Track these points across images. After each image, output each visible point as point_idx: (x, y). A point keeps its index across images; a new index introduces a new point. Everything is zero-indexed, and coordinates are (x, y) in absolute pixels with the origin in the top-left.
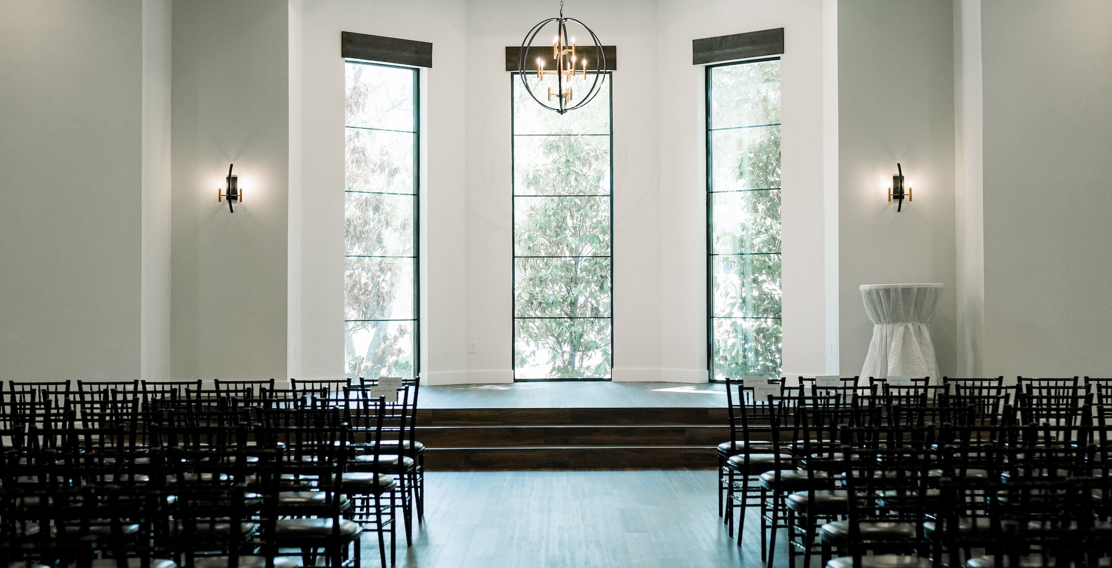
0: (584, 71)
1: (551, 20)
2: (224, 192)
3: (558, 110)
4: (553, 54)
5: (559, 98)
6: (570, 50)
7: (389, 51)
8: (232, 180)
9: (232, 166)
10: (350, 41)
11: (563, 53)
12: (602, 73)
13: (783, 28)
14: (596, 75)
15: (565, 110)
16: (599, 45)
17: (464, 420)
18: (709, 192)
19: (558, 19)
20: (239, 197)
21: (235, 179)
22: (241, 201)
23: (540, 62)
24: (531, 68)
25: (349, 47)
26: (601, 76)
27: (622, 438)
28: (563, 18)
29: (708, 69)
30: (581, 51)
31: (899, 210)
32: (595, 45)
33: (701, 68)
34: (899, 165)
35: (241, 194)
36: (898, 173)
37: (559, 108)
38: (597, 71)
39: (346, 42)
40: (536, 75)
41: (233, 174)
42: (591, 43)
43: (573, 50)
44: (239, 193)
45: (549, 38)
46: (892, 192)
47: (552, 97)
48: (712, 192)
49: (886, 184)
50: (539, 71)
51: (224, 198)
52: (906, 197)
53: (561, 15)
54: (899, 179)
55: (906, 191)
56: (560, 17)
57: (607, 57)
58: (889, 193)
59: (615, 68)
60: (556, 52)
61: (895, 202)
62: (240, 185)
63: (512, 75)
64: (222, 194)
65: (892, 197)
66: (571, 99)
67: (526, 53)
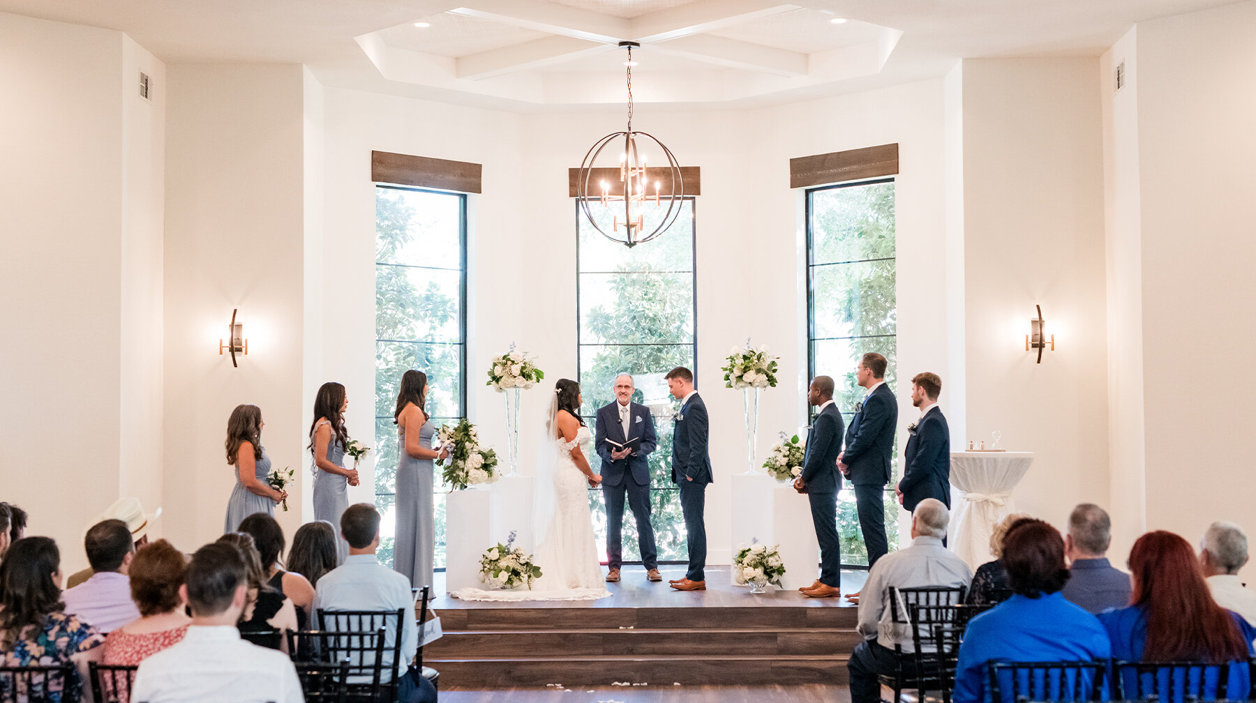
0: (657, 197)
1: (617, 134)
2: (227, 343)
3: (626, 242)
4: (619, 176)
5: (626, 228)
6: (641, 171)
7: (429, 174)
8: (235, 327)
9: (235, 311)
10: (381, 162)
11: (631, 174)
12: (679, 198)
13: (897, 144)
14: (670, 201)
15: (635, 242)
16: (675, 165)
17: (508, 623)
18: (810, 341)
19: (625, 133)
20: (244, 349)
21: (240, 326)
22: (246, 354)
23: (605, 185)
24: (594, 194)
25: (381, 170)
26: (677, 203)
27: (701, 647)
28: (632, 131)
29: (807, 192)
30: (654, 172)
31: (1039, 362)
32: (670, 166)
33: (800, 192)
34: (1038, 307)
35: (246, 345)
36: (1036, 317)
37: (627, 240)
38: (672, 196)
39: (377, 164)
40: (600, 202)
41: (237, 321)
42: (666, 164)
43: (643, 171)
44: (244, 344)
45: (614, 156)
46: (1030, 340)
47: (618, 226)
48: (814, 340)
49: (1022, 331)
50: (604, 197)
51: (226, 351)
52: (1048, 346)
53: (630, 128)
54: (1039, 323)
55: (1047, 339)
56: (627, 131)
57: (685, 180)
58: (1027, 340)
59: (699, 194)
60: (623, 173)
61: (1034, 352)
62: (245, 335)
63: (577, 201)
64: (223, 345)
65: (1030, 345)
66: (641, 229)
67: (588, 175)
